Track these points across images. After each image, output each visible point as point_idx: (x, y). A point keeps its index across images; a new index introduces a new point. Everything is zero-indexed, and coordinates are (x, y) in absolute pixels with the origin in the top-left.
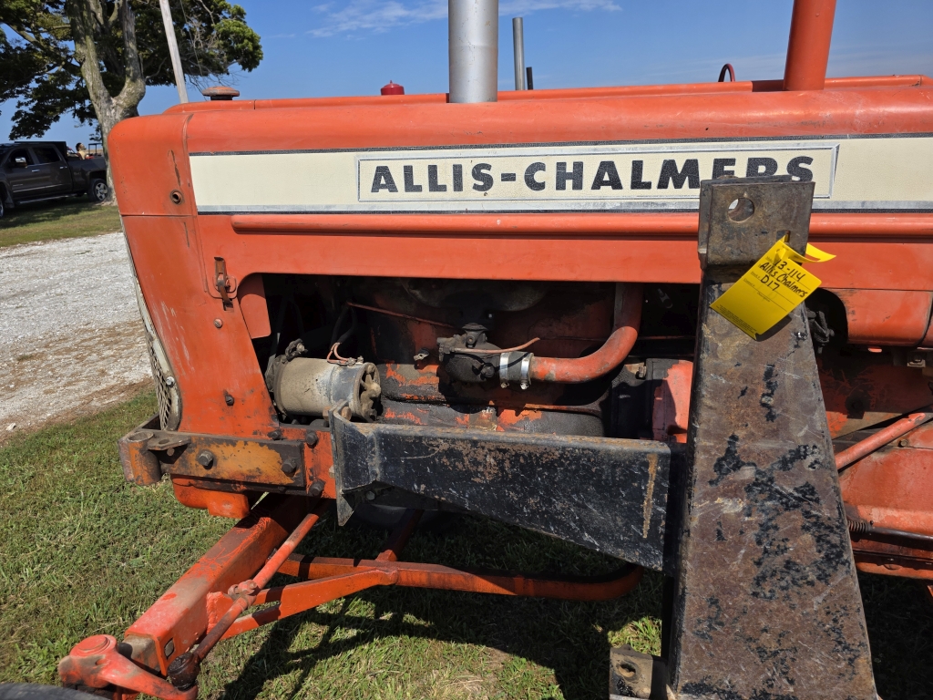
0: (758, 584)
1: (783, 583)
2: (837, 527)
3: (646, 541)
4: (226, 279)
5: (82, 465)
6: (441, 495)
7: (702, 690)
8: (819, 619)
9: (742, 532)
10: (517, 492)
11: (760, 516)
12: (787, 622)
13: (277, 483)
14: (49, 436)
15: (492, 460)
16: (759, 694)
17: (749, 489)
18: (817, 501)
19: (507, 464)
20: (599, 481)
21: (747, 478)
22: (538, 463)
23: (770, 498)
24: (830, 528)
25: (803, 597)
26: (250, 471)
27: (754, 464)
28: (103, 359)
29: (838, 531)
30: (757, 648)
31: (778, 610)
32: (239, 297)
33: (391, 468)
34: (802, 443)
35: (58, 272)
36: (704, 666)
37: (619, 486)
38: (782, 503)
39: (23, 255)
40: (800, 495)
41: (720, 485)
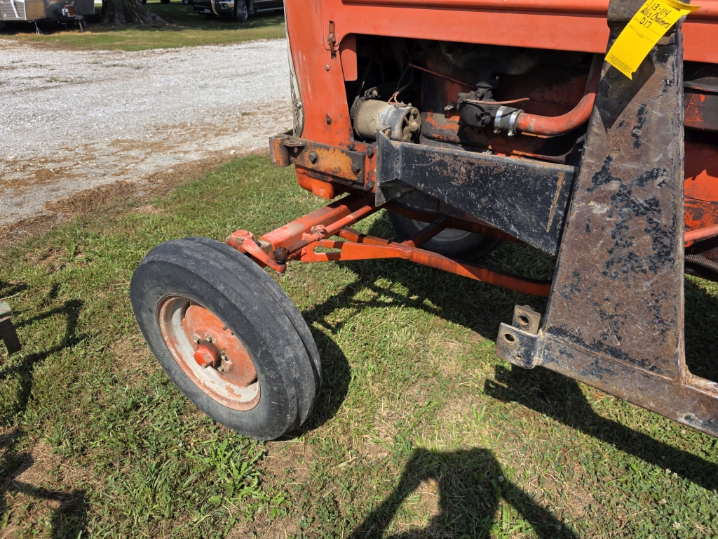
0: (608, 266)
1: (625, 269)
2: (670, 233)
3: (548, 234)
4: (334, 36)
5: (265, 180)
6: (432, 192)
7: (560, 332)
8: (646, 298)
9: (603, 228)
10: (476, 194)
11: (618, 218)
12: (623, 296)
13: (349, 178)
14: (250, 160)
15: (464, 170)
16: (596, 343)
17: (613, 198)
18: (659, 211)
19: (472, 174)
20: (525, 189)
21: (614, 189)
22: (490, 174)
23: (627, 206)
24: (664, 233)
25: (637, 280)
26: (335, 168)
27: (620, 180)
28: (288, 121)
29: (670, 235)
30: (600, 311)
31: (618, 287)
32: (341, 50)
33: (407, 171)
34: (656, 167)
35: (273, 61)
36: (564, 317)
37: (537, 194)
38: (634, 211)
39: (254, 48)
40: (648, 206)
41: (594, 192)
